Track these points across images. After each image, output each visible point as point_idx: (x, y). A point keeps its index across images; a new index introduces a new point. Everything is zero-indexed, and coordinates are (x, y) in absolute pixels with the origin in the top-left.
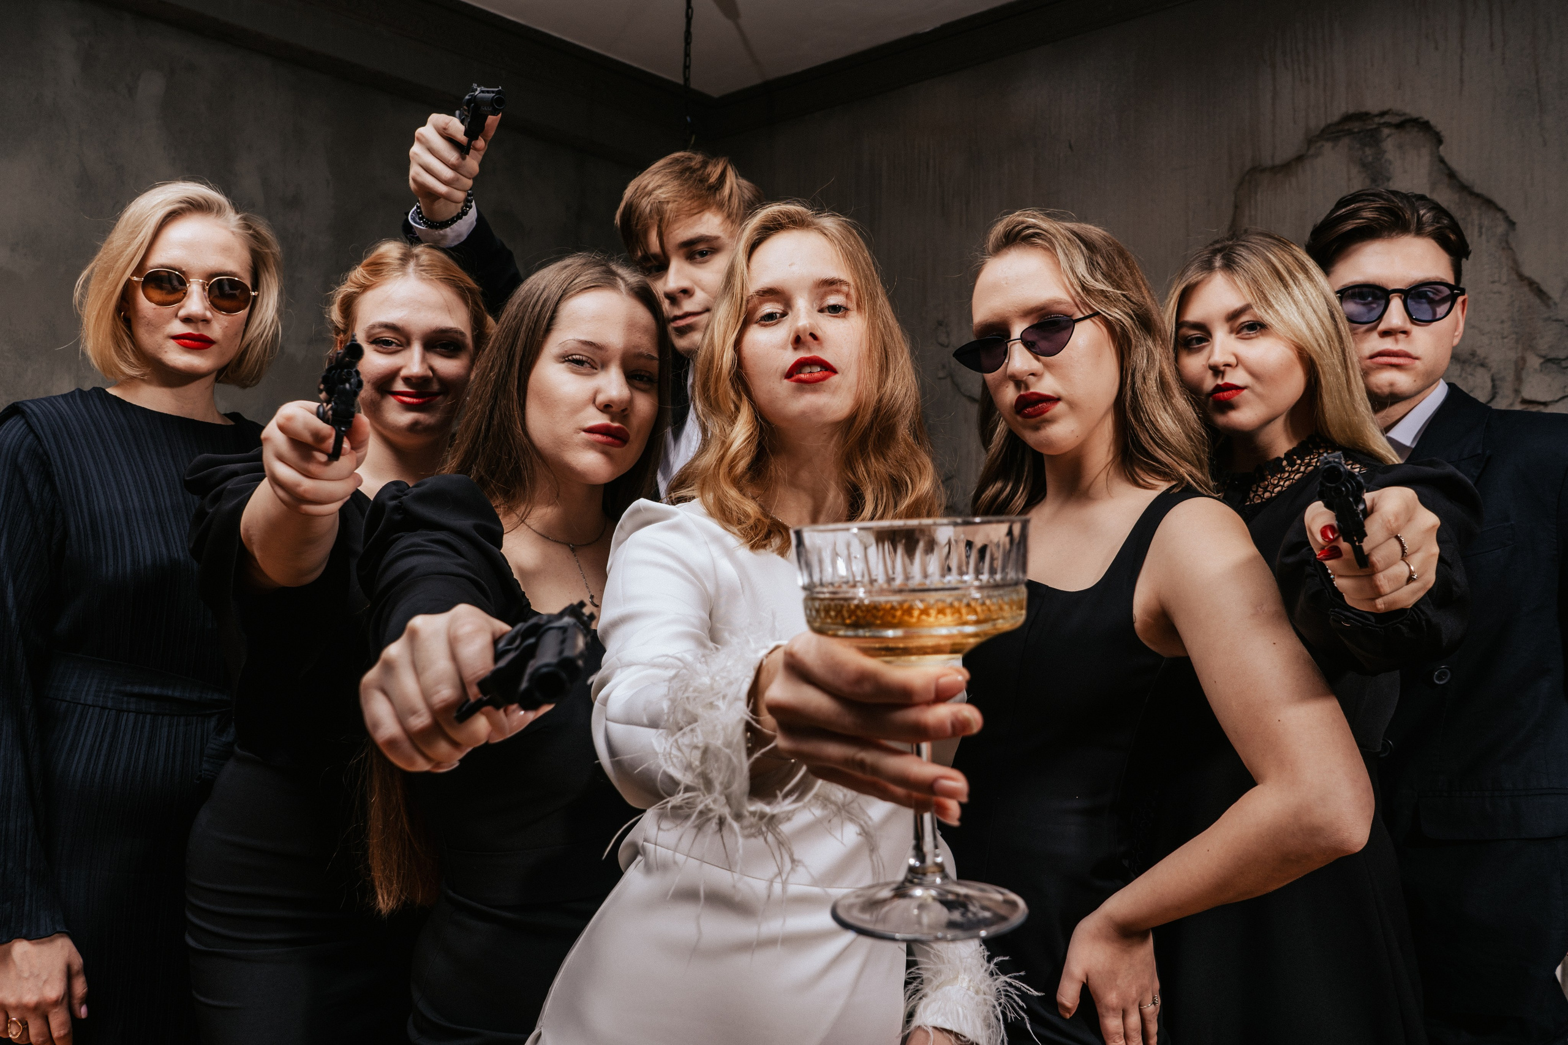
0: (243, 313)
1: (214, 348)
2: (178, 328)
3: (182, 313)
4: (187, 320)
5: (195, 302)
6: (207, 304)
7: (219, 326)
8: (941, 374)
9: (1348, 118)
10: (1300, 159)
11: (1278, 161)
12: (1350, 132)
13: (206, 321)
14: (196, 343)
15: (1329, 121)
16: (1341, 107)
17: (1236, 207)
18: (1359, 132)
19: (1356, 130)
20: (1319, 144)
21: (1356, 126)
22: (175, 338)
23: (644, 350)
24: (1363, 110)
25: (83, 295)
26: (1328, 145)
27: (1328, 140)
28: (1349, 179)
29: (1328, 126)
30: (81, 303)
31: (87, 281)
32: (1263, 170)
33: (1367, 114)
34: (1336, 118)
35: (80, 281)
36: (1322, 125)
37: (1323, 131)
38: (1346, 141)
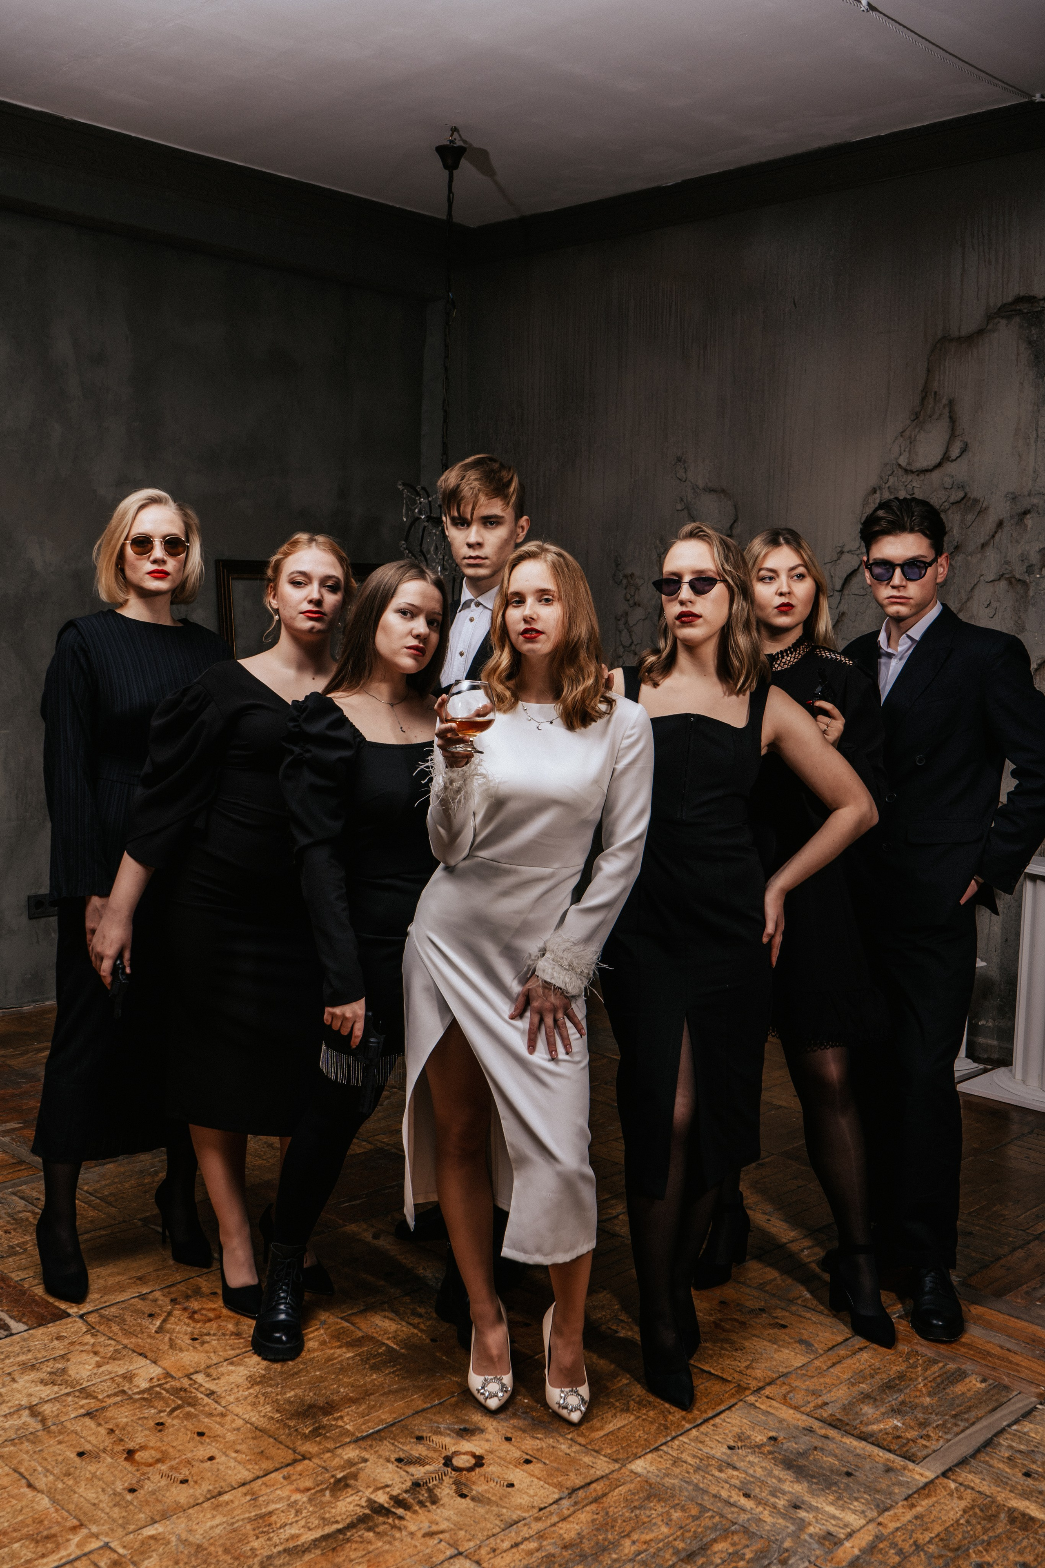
0: (183, 556)
1: (169, 577)
2: (151, 567)
3: (152, 558)
4: (155, 562)
5: (158, 552)
6: (164, 552)
7: (171, 565)
8: (679, 507)
9: (1019, 300)
10: (980, 332)
11: (963, 333)
12: (1020, 312)
13: (164, 562)
14: (160, 575)
15: (1005, 302)
16: (1015, 290)
17: (928, 371)
18: (1027, 313)
19: (1025, 311)
20: (996, 321)
21: (1025, 307)
22: (149, 573)
23: (436, 611)
24: (1032, 294)
25: (98, 554)
26: (1004, 322)
27: (1003, 318)
28: (1018, 354)
29: (1004, 305)
30: (96, 559)
31: (100, 546)
32: (952, 340)
33: (1034, 297)
34: (1010, 299)
35: (96, 546)
36: (999, 304)
37: (999, 309)
38: (1017, 320)
